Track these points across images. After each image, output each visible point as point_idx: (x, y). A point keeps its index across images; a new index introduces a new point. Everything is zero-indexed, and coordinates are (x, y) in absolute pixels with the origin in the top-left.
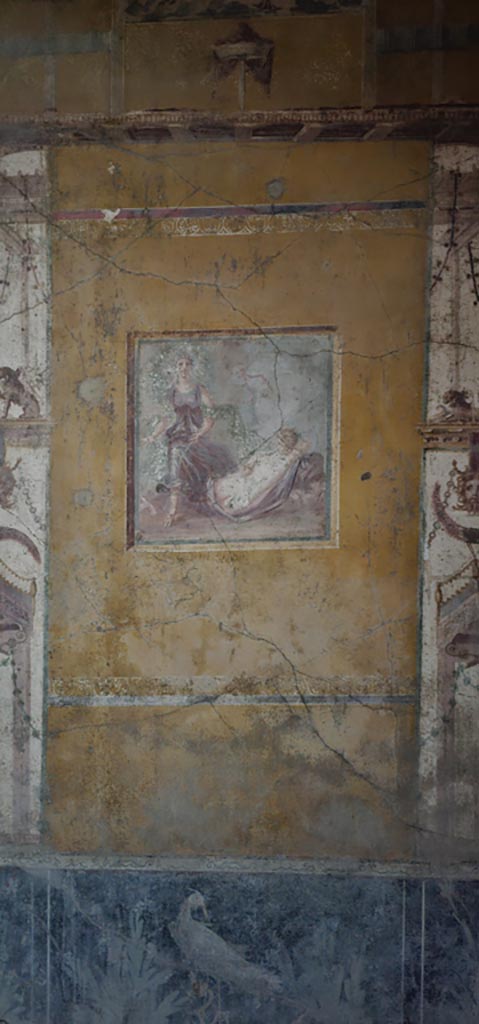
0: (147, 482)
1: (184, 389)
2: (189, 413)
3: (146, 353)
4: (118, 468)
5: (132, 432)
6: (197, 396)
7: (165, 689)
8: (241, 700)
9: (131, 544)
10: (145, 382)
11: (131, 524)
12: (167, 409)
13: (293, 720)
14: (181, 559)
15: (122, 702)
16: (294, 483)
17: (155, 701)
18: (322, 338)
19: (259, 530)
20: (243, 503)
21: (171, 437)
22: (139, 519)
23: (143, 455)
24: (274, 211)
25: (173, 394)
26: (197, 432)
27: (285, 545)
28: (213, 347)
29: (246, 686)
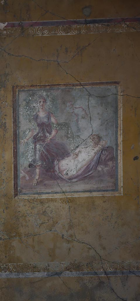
0: (24, 162)
1: (42, 115)
2: (45, 127)
3: (22, 96)
4: (8, 155)
5: (16, 138)
6: (49, 118)
7: (35, 269)
8: (74, 274)
9: (16, 195)
10: (22, 111)
11: (16, 185)
12: (33, 125)
13: (101, 284)
14: (42, 202)
15: (13, 276)
16: (99, 162)
17: (30, 275)
18: (112, 87)
19: (81, 186)
20: (73, 173)
21: (36, 139)
22: (20, 182)
23: (22, 148)
24: (86, 23)
25: (36, 117)
26: (49, 137)
27: (95, 194)
28: (56, 93)
29: (77, 267)
